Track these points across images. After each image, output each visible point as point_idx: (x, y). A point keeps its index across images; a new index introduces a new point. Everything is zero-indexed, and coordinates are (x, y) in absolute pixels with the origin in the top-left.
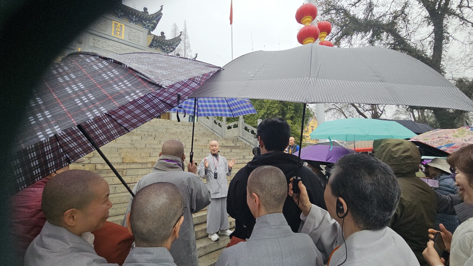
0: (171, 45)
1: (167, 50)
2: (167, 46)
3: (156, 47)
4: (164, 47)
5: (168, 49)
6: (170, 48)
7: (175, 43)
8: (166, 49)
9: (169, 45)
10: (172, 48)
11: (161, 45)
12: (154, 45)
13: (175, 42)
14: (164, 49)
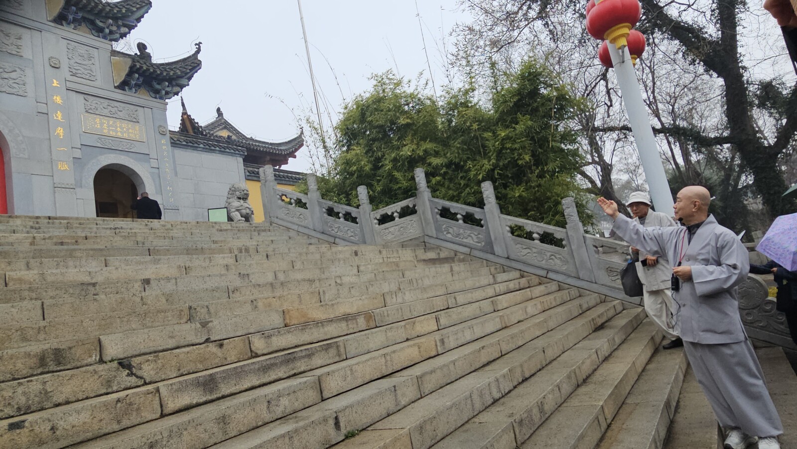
0: (124, 17)
1: (111, 32)
2: (110, 21)
3: (77, 22)
4: (101, 24)
5: (114, 28)
6: (119, 27)
7: (133, 12)
8: (108, 28)
9: (115, 19)
10: (125, 26)
11: (92, 18)
12: (71, 17)
13: (135, 9)
14: (100, 30)
